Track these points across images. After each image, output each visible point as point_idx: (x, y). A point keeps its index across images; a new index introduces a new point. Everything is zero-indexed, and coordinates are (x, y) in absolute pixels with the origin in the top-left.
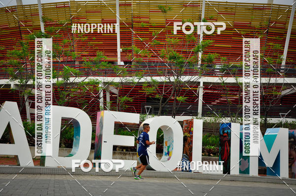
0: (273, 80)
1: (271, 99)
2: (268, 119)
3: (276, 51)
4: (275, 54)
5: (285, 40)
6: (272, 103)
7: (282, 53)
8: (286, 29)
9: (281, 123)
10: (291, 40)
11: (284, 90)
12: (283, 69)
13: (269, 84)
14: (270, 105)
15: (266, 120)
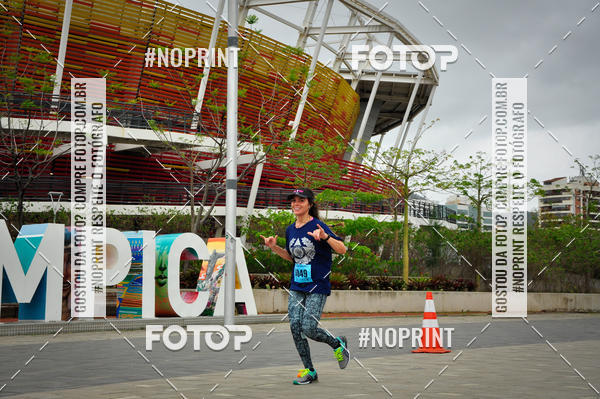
0: (35, 125)
1: (31, 164)
2: (25, 204)
3: (41, 65)
4: (38, 72)
5: (58, 43)
6: (34, 173)
7: (53, 68)
8: (59, 22)
9: (52, 212)
10: (70, 46)
11: (57, 146)
12: (55, 103)
13: (28, 132)
14: (31, 176)
15: (20, 207)
